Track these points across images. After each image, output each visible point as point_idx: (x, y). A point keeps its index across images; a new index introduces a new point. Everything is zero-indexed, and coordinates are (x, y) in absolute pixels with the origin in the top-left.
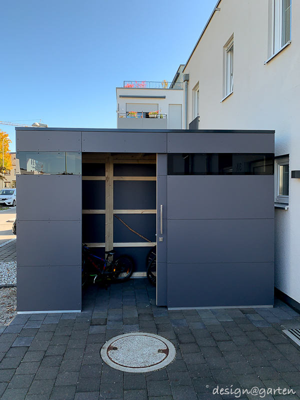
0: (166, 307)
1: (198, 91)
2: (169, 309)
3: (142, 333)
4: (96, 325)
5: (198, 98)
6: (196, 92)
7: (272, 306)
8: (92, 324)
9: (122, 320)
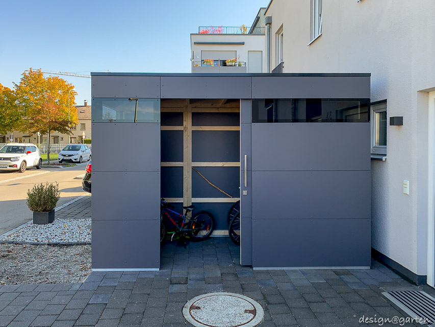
0: (251, 267)
1: (282, 35)
2: (254, 269)
3: (226, 293)
4: (176, 284)
5: (282, 42)
6: (280, 36)
7: (369, 268)
8: (172, 283)
9: (204, 279)
